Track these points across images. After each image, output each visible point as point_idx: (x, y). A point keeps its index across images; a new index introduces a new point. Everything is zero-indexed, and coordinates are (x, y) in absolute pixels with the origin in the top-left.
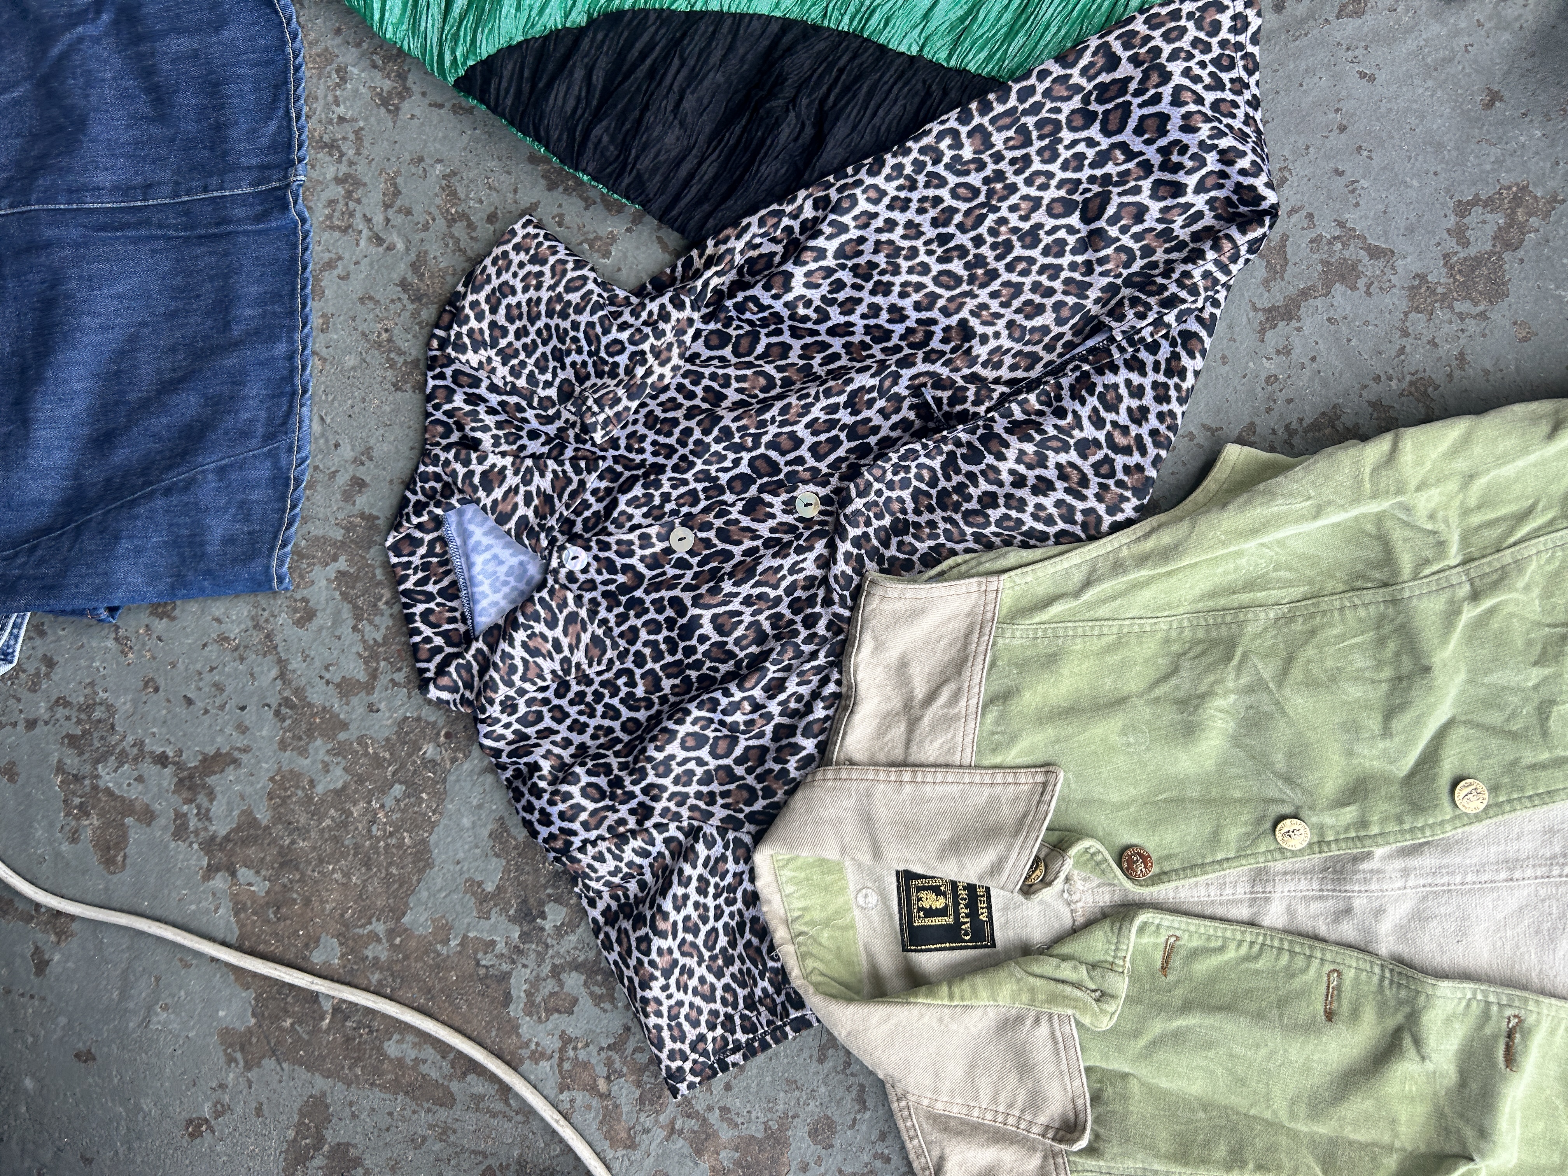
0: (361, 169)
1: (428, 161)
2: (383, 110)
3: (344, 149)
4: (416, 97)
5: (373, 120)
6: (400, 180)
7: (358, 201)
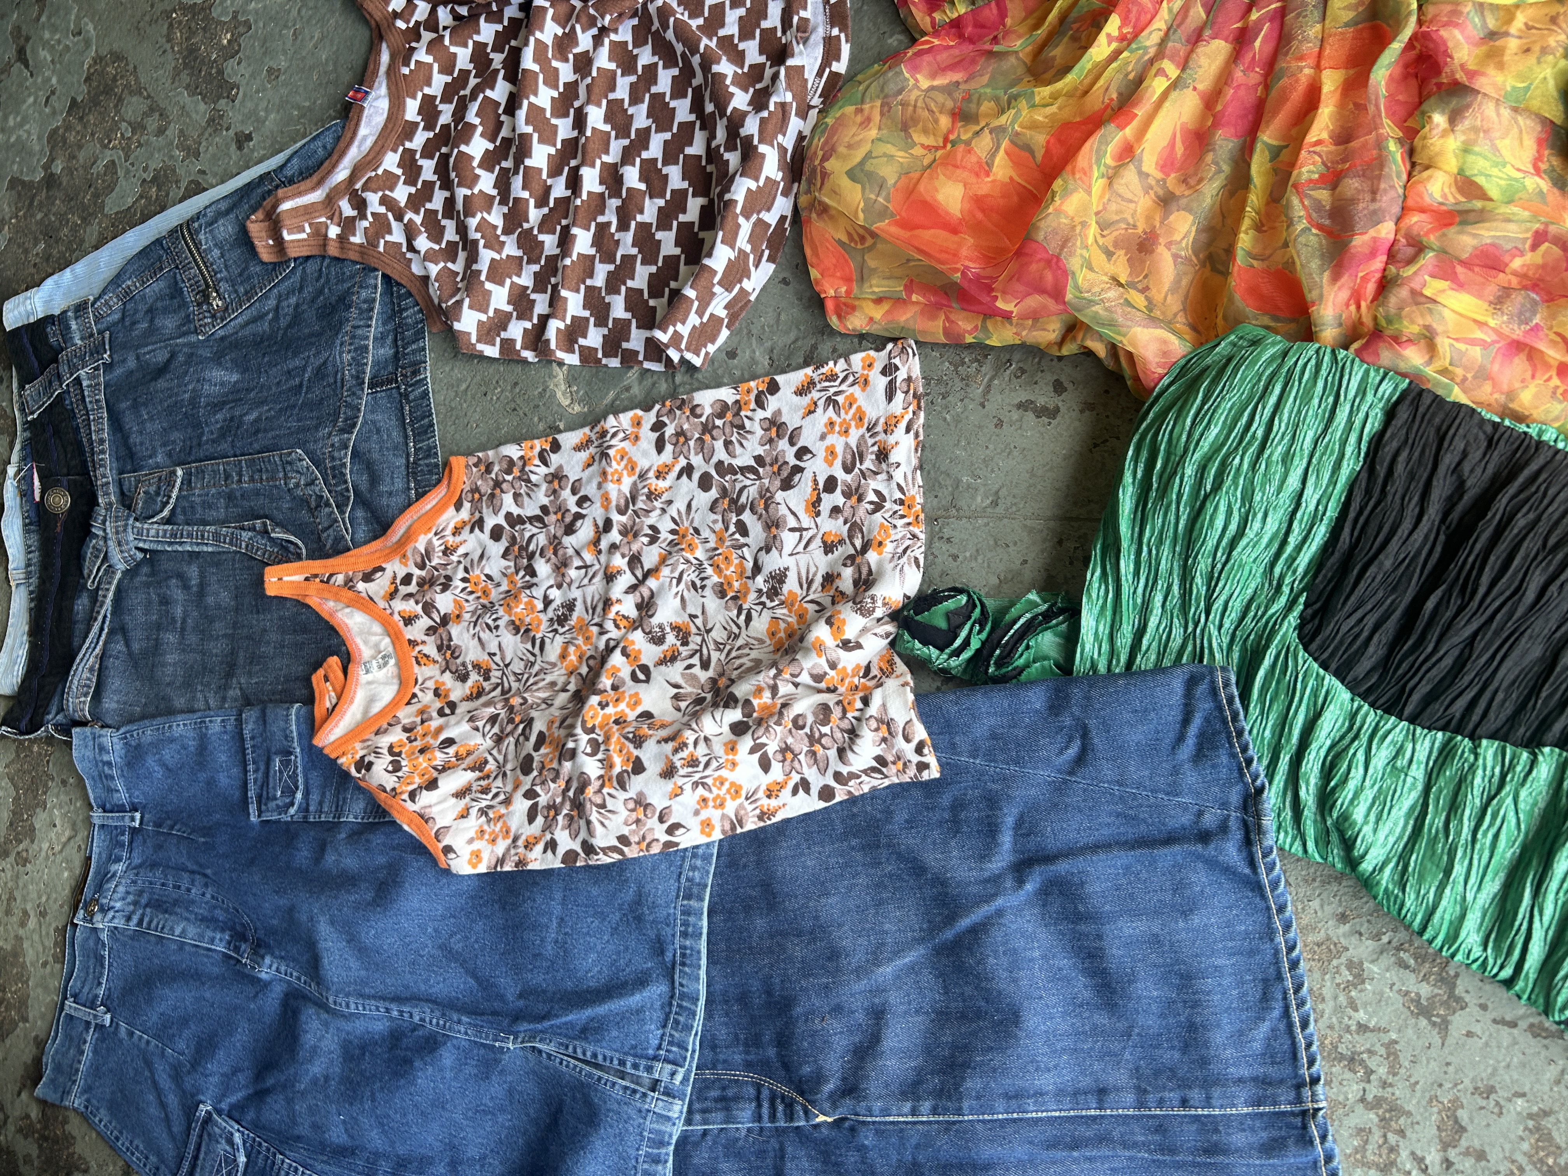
0: (1400, 1091)
1: (1503, 1094)
2: (1423, 1022)
3: (1372, 1063)
4: (1473, 1009)
5: (1410, 1031)
6: (1463, 1115)
7: (1401, 1133)
